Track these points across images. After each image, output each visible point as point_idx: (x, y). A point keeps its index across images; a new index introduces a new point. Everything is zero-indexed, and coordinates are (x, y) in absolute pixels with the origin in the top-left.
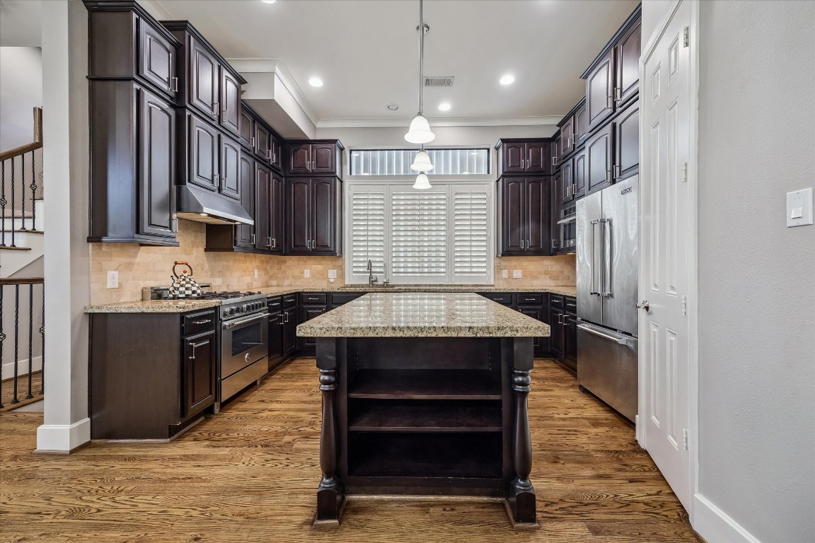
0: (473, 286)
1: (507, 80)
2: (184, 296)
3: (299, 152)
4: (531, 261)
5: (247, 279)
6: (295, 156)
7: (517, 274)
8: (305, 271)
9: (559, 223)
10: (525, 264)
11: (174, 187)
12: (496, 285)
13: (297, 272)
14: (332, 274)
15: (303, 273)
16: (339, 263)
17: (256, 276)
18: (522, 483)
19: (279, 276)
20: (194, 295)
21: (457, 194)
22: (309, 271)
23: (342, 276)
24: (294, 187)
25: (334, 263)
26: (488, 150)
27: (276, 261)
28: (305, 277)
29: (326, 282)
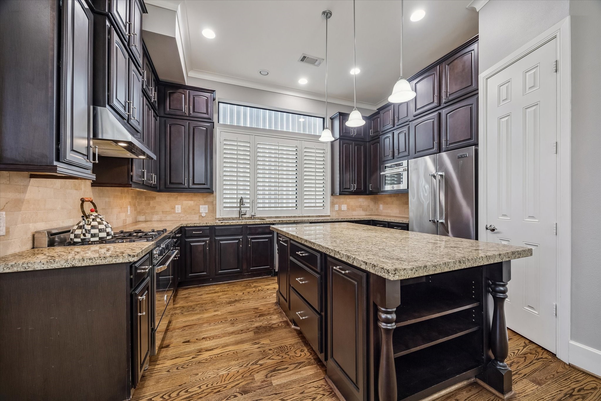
0: (317, 216)
1: (355, 71)
2: (97, 239)
3: (175, 95)
4: (352, 198)
5: (123, 216)
6: (171, 98)
7: (344, 207)
8: (176, 206)
9: (382, 173)
10: (348, 200)
11: (92, 107)
12: (331, 215)
13: (167, 208)
14: (204, 209)
15: (174, 208)
16: (210, 199)
17: (129, 213)
18: (501, 364)
19: (147, 211)
20: (108, 238)
21: (305, 148)
22: (180, 206)
23: (213, 210)
24: (170, 127)
25: (205, 199)
26: (324, 119)
27: (144, 197)
28: (177, 212)
29: (198, 216)
